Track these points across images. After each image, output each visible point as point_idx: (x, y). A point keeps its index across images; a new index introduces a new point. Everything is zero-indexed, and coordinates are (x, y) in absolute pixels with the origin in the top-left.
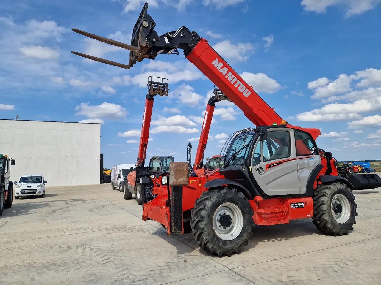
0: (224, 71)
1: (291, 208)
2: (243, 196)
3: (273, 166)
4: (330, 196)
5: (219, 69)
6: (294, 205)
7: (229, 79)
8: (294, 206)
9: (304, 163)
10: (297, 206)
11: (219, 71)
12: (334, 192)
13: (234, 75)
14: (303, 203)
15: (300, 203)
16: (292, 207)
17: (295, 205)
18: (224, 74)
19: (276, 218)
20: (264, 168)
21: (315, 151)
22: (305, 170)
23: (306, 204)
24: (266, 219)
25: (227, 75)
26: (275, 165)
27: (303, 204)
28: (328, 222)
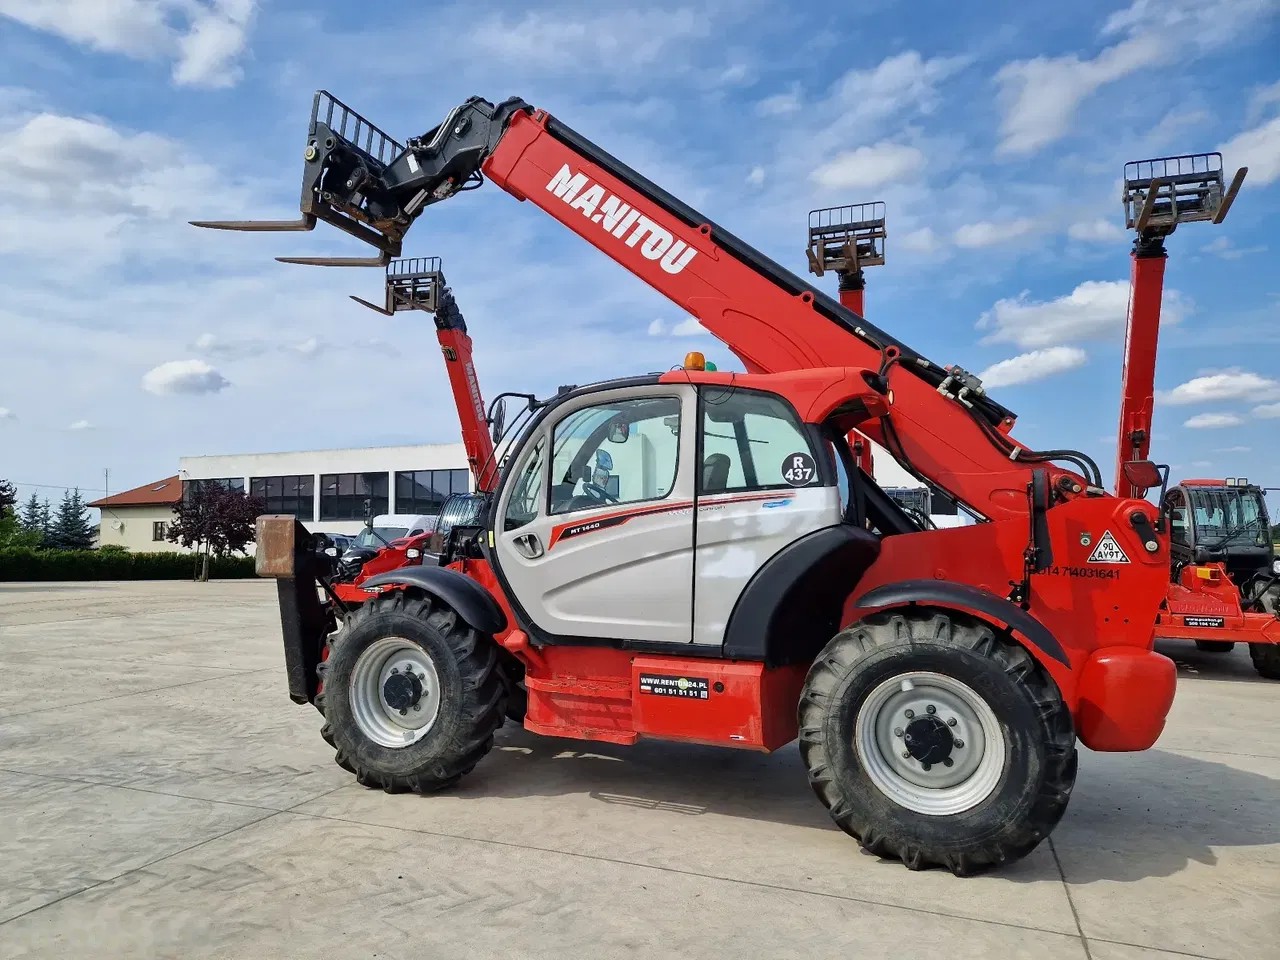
0: (589, 200)
1: (645, 693)
2: (448, 625)
3: (582, 532)
4: (853, 676)
5: (573, 200)
6: (656, 682)
7: (608, 226)
8: (658, 686)
9: (727, 524)
10: (673, 687)
11: (572, 204)
12: (883, 656)
13: (628, 203)
14: (705, 681)
15: (689, 679)
16: (649, 688)
17: (663, 682)
18: (587, 213)
19: (610, 722)
20: (545, 538)
21: (809, 470)
22: (733, 551)
23: (719, 687)
24: (565, 714)
25: (602, 213)
26: (588, 528)
27: (701, 685)
28: (827, 782)
